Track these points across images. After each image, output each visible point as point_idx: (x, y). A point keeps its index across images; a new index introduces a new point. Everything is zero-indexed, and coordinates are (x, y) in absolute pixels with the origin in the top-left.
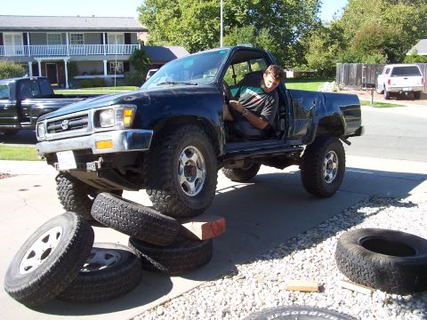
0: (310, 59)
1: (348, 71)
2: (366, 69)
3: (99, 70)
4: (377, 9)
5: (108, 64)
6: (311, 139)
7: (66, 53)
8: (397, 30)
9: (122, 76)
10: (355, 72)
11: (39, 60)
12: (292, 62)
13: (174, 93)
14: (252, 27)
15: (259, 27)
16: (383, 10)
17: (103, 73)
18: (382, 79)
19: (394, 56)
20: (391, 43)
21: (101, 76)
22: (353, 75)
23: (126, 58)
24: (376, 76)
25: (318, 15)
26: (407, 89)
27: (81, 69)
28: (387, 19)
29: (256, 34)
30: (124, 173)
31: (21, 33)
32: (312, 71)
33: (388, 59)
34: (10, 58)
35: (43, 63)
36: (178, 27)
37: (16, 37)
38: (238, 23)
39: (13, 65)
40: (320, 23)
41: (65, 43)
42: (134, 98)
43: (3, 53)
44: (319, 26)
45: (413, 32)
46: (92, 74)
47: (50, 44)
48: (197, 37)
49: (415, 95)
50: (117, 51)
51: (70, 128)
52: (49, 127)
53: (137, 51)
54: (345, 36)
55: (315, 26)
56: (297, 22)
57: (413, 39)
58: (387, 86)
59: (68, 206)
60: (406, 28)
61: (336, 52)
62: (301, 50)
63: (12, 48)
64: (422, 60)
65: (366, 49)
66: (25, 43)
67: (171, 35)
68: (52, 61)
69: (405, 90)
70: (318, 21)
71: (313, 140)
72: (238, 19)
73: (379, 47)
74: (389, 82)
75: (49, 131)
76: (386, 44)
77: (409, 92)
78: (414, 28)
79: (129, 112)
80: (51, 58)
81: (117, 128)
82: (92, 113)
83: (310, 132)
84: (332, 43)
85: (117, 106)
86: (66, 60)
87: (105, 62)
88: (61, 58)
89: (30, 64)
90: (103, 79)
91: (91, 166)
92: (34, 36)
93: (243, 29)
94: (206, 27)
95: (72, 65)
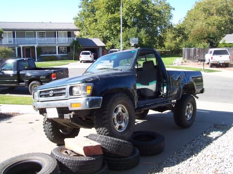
0: (166, 44)
1: (189, 52)
2: (199, 51)
3: (54, 51)
4: (202, 18)
5: (59, 48)
6: (179, 96)
7: (36, 42)
8: (213, 29)
9: (66, 54)
10: (193, 53)
11: (21, 46)
12: (157, 46)
13: (112, 76)
14: (136, 28)
15: (140, 28)
16: (206, 19)
17: (56, 53)
18: (208, 57)
19: (213, 43)
20: (211, 36)
21: (55, 55)
22: (192, 54)
23: (68, 45)
24: (204, 55)
25: (171, 21)
26: (222, 62)
27: (44, 51)
28: (208, 23)
29: (138, 31)
30: (84, 119)
31: (11, 32)
32: (167, 50)
33: (210, 45)
34: (5, 45)
35: (23, 48)
36: (96, 28)
37: (9, 33)
38: (129, 26)
39: (7, 49)
40: (171, 25)
41: (35, 37)
42: (92, 80)
43: (2, 42)
44: (171, 27)
45: (222, 30)
46: (50, 53)
47: (27, 37)
48: (107, 33)
49: (226, 65)
50: (63, 41)
51: (54, 95)
52: (41, 94)
53: (74, 41)
54: (186, 32)
55: (169, 27)
56: (160, 25)
57: (222, 34)
58: (211, 60)
59: (49, 136)
60: (219, 28)
61: (181, 41)
62: (162, 40)
63: (7, 40)
64: (228, 46)
65: (197, 40)
66: (14, 37)
67: (92, 32)
68: (28, 47)
69: (220, 62)
70: (170, 24)
71: (181, 97)
72: (129, 24)
73: (205, 39)
74: (212, 58)
75: (41, 96)
76: (208, 37)
77: (222, 63)
78: (223, 28)
79: (90, 87)
80: (28, 45)
81: (83, 96)
82: (68, 87)
83: (179, 93)
84: (179, 36)
85: (83, 84)
86: (36, 46)
87: (57, 47)
88: (33, 45)
89: (16, 48)
90: (56, 56)
91: (67, 116)
92: (19, 33)
93: (131, 29)
94: (112, 28)
95: (39, 49)
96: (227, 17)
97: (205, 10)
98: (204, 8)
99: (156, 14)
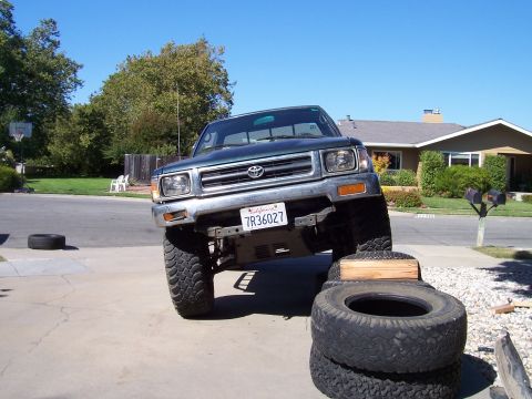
1: (139, 163)
2: (162, 161)
10: (148, 165)
22: (145, 168)
65: (146, 140)
73: (162, 138)
78: (189, 119)
85: (357, 147)
91: (303, 222)
96: (196, 98)
97: (151, 79)
98: (149, 74)
99: (45, 75)
